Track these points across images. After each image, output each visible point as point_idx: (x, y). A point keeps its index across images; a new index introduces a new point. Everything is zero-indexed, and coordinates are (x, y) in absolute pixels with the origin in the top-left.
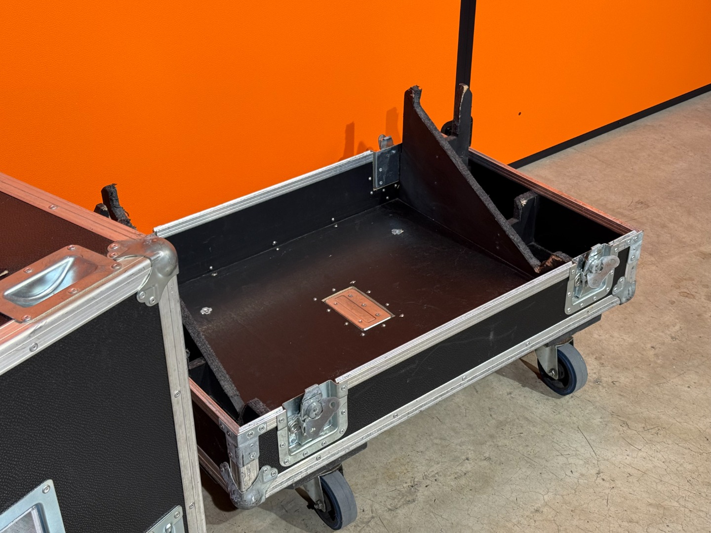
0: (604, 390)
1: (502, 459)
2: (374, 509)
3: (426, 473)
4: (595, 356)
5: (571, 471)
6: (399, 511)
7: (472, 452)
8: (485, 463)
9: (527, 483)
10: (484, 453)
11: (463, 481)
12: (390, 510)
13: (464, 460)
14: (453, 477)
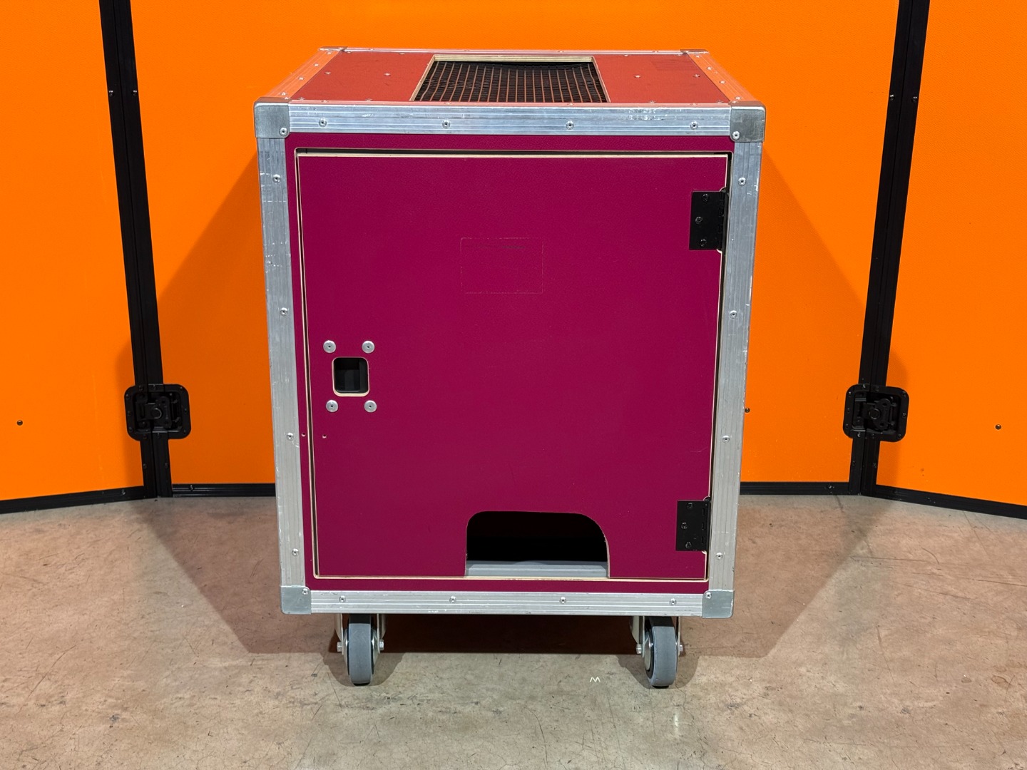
0: (728, 717)
1: (512, 719)
2: (327, 697)
3: (418, 696)
4: (768, 685)
5: (570, 761)
6: (346, 710)
7: (491, 700)
8: (490, 714)
9: (506, 748)
10: (502, 706)
11: (444, 717)
12: (340, 705)
13: (472, 703)
14: (439, 709)
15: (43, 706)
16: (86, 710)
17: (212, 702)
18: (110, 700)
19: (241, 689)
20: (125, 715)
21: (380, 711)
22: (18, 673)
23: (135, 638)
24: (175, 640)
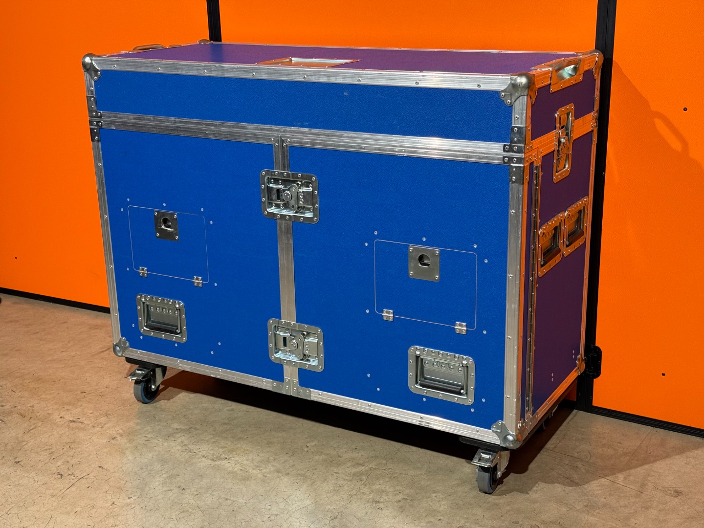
1: (267, 481)
10: (270, 474)
11: (240, 472)
13: (259, 469)
14: (242, 468)
15: (94, 427)
16: (107, 433)
17: (156, 441)
18: (120, 431)
19: (173, 439)
20: (119, 438)
21: (217, 463)
22: (100, 412)
23: (156, 407)
24: (171, 412)
